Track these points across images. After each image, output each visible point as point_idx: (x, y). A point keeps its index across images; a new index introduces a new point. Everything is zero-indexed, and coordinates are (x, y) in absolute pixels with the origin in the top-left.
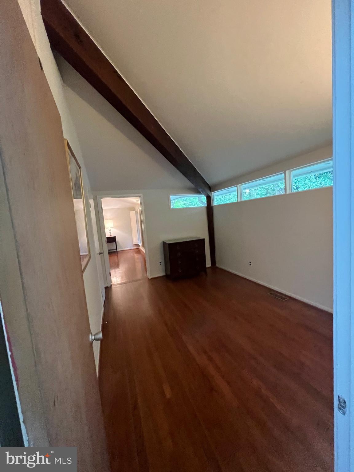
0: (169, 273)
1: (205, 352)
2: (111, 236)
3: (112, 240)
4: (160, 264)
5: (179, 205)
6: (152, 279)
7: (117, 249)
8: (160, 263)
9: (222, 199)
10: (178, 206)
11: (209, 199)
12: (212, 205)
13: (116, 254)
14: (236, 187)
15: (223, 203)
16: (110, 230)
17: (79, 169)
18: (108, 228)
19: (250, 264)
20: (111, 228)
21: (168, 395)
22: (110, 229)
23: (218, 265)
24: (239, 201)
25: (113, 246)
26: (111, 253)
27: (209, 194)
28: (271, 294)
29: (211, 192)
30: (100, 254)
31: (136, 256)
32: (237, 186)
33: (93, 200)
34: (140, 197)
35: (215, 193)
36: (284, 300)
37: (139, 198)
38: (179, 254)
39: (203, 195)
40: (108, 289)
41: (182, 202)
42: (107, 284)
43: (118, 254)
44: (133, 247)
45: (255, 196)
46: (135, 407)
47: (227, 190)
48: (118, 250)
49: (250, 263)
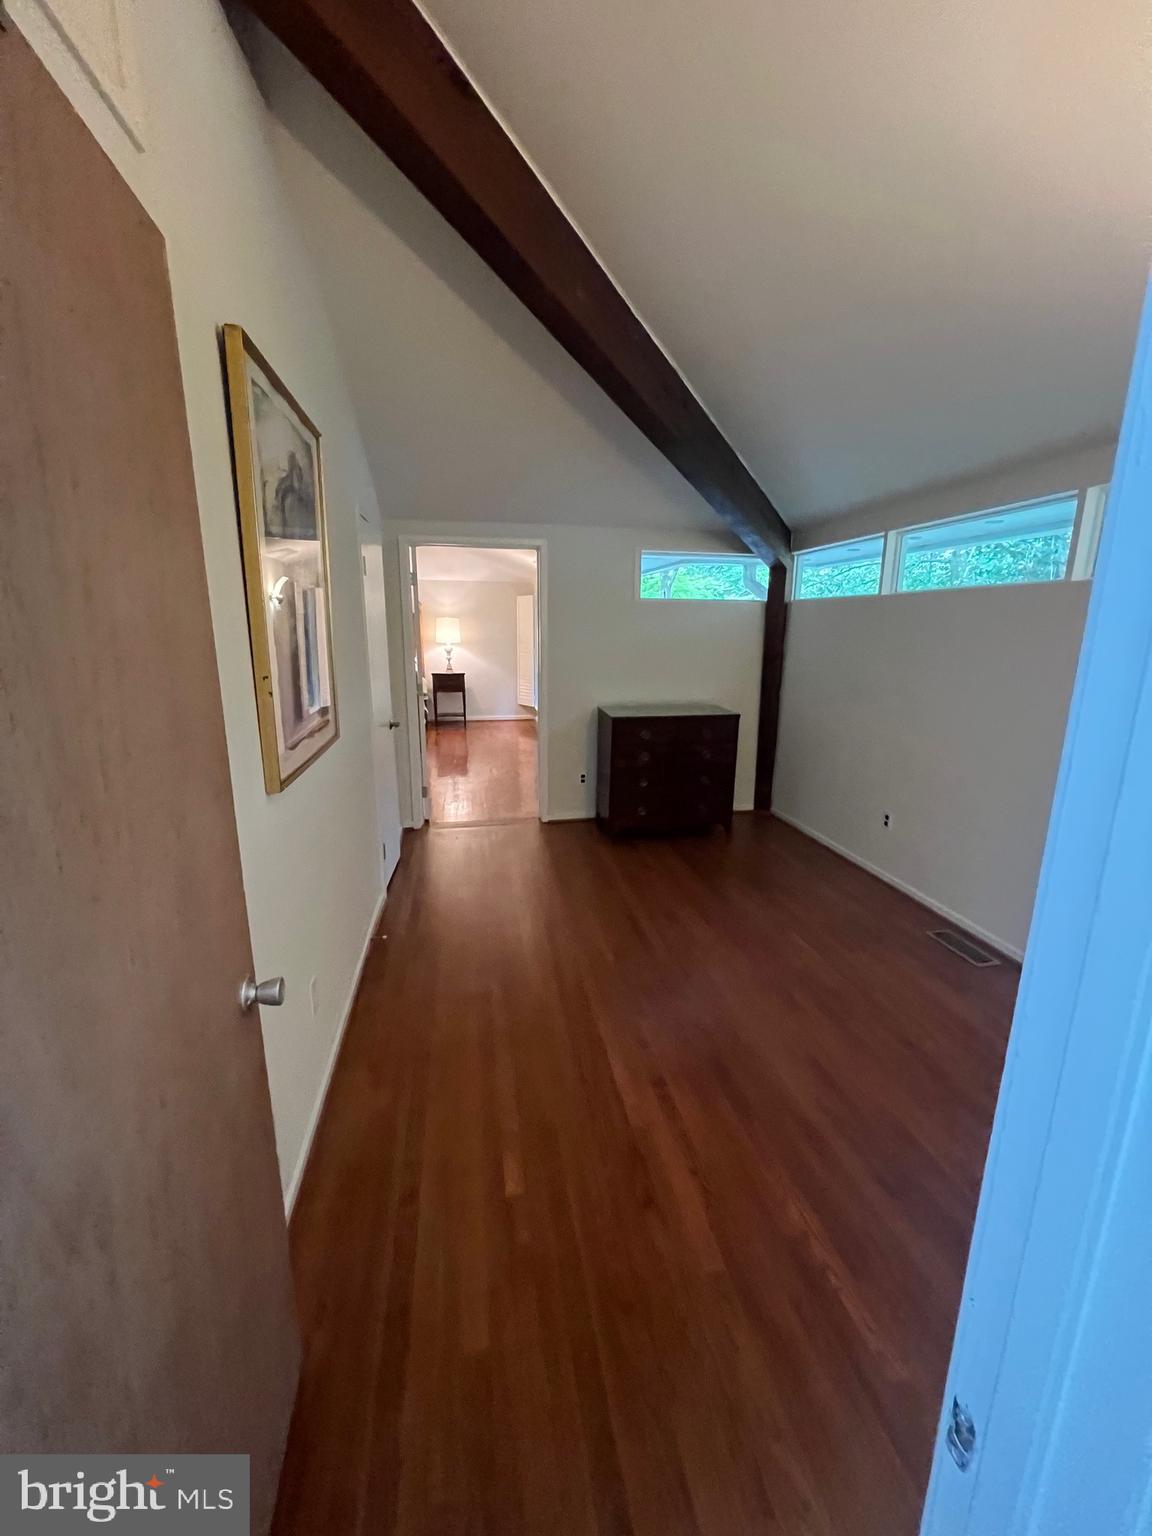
0: (605, 813)
1: (659, 1083)
2: (449, 672)
3: (449, 683)
4: (583, 781)
5: (691, 588)
6: (550, 823)
7: (465, 716)
8: (583, 776)
9: (838, 577)
10: (686, 591)
11: (779, 575)
12: (786, 600)
13: (463, 730)
14: (882, 540)
15: (838, 594)
16: (449, 653)
17: (315, 441)
18: (445, 644)
19: (886, 824)
20: (452, 644)
21: (512, 1187)
22: (448, 647)
23: (777, 808)
24: (883, 593)
25: (449, 704)
26: (438, 724)
27: (780, 558)
28: (938, 935)
29: (790, 550)
30: (391, 726)
31: (525, 743)
32: (886, 537)
33: (379, 549)
34: (538, 549)
35: (807, 557)
36: (980, 965)
37: (535, 552)
38: (645, 757)
39: (760, 560)
40: (413, 838)
41: (704, 578)
42: (413, 820)
43: (467, 732)
44: (517, 713)
45: (967, 580)
46: (411, 1197)
47: (851, 547)
48: (468, 718)
49: (887, 817)
